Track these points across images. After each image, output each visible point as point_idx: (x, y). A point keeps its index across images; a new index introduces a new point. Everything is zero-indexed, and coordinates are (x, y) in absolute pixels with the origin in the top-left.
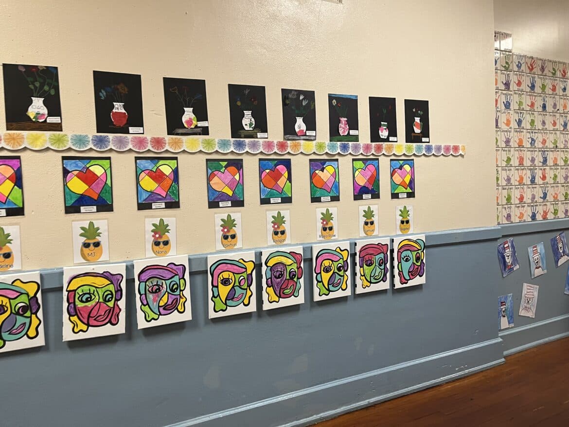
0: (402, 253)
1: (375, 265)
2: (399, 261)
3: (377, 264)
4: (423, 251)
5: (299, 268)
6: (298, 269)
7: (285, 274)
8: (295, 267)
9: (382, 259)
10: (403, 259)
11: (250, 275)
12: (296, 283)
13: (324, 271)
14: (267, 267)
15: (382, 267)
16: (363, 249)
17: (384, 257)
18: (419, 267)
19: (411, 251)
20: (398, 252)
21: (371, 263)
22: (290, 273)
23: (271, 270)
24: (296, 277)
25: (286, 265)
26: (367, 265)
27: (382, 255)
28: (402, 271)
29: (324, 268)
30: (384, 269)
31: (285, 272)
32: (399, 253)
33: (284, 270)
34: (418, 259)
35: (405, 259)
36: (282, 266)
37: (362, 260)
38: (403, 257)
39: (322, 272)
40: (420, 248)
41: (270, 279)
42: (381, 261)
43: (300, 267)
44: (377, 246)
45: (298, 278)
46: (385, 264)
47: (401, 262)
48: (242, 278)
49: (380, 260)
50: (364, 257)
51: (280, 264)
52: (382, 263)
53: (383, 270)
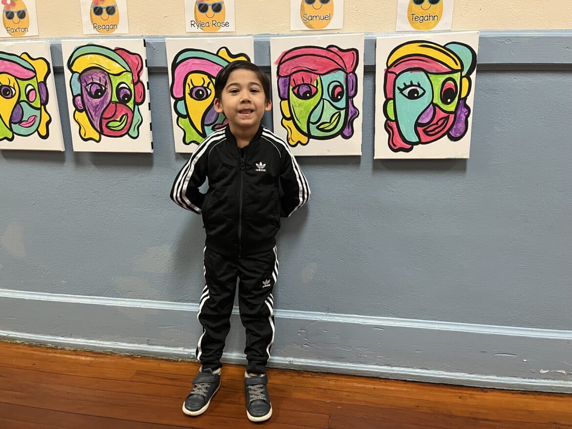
0: (397, 76)
1: (321, 98)
2: (390, 96)
3: (326, 96)
4: (468, 76)
5: (137, 82)
6: (135, 84)
7: (109, 90)
8: (127, 78)
9: (341, 86)
10: (401, 90)
11: (43, 85)
12: (133, 112)
13: (191, 94)
14: (73, 72)
15: (342, 104)
16: (286, 57)
17: (347, 79)
18: (452, 116)
19: (427, 73)
20: (387, 72)
21: (310, 92)
22: (118, 90)
23: (79, 79)
24: (132, 101)
25: (109, 74)
26: (298, 95)
27: (340, 76)
28: (396, 121)
29: (191, 91)
30: (347, 108)
31: (108, 86)
32: (391, 77)
33: (106, 83)
34: (448, 94)
35: (406, 92)
36: (101, 76)
37: (285, 82)
38: (402, 87)
39: (188, 96)
40: (459, 68)
41: (79, 98)
42: (338, 90)
43: (139, 81)
44: (324, 53)
45: (136, 104)
46: (350, 98)
47: (394, 99)
48: (30, 87)
49: (335, 87)
50: (290, 76)
51: (98, 71)
52: (341, 94)
53: (343, 112)
